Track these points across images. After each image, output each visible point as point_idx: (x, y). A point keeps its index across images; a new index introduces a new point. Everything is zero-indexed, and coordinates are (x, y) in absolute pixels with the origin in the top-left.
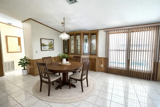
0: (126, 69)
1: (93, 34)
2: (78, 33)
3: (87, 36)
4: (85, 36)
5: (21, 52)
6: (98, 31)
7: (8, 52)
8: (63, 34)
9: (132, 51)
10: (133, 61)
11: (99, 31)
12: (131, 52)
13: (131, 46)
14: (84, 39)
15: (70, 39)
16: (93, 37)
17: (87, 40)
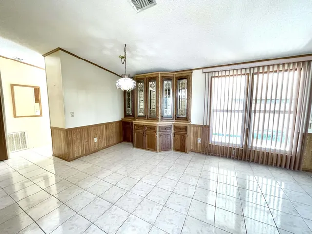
0: (241, 146)
1: (182, 77)
2: (152, 76)
3: (169, 82)
4: (166, 82)
5: (41, 115)
6: (192, 73)
7: (15, 116)
8: (124, 79)
9: (255, 111)
10: (256, 132)
11: (193, 71)
12: (253, 114)
13: (254, 102)
14: (165, 88)
15: (137, 90)
16: (182, 84)
17: (169, 90)
